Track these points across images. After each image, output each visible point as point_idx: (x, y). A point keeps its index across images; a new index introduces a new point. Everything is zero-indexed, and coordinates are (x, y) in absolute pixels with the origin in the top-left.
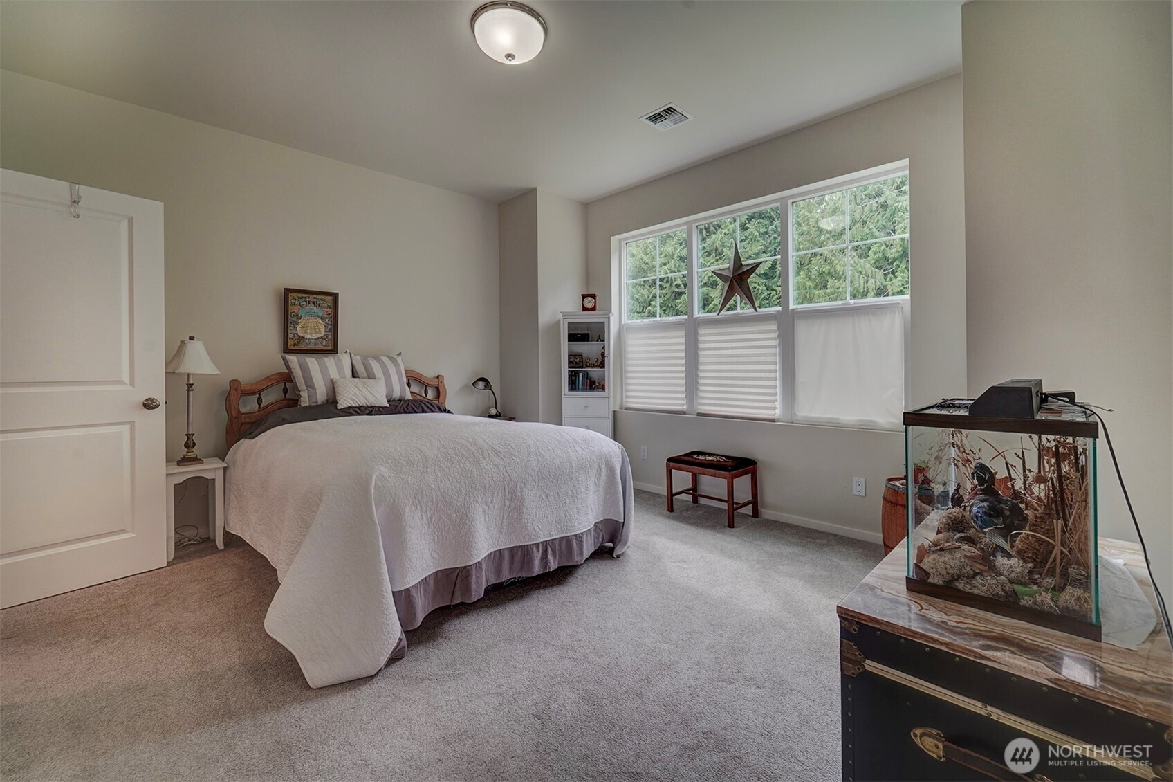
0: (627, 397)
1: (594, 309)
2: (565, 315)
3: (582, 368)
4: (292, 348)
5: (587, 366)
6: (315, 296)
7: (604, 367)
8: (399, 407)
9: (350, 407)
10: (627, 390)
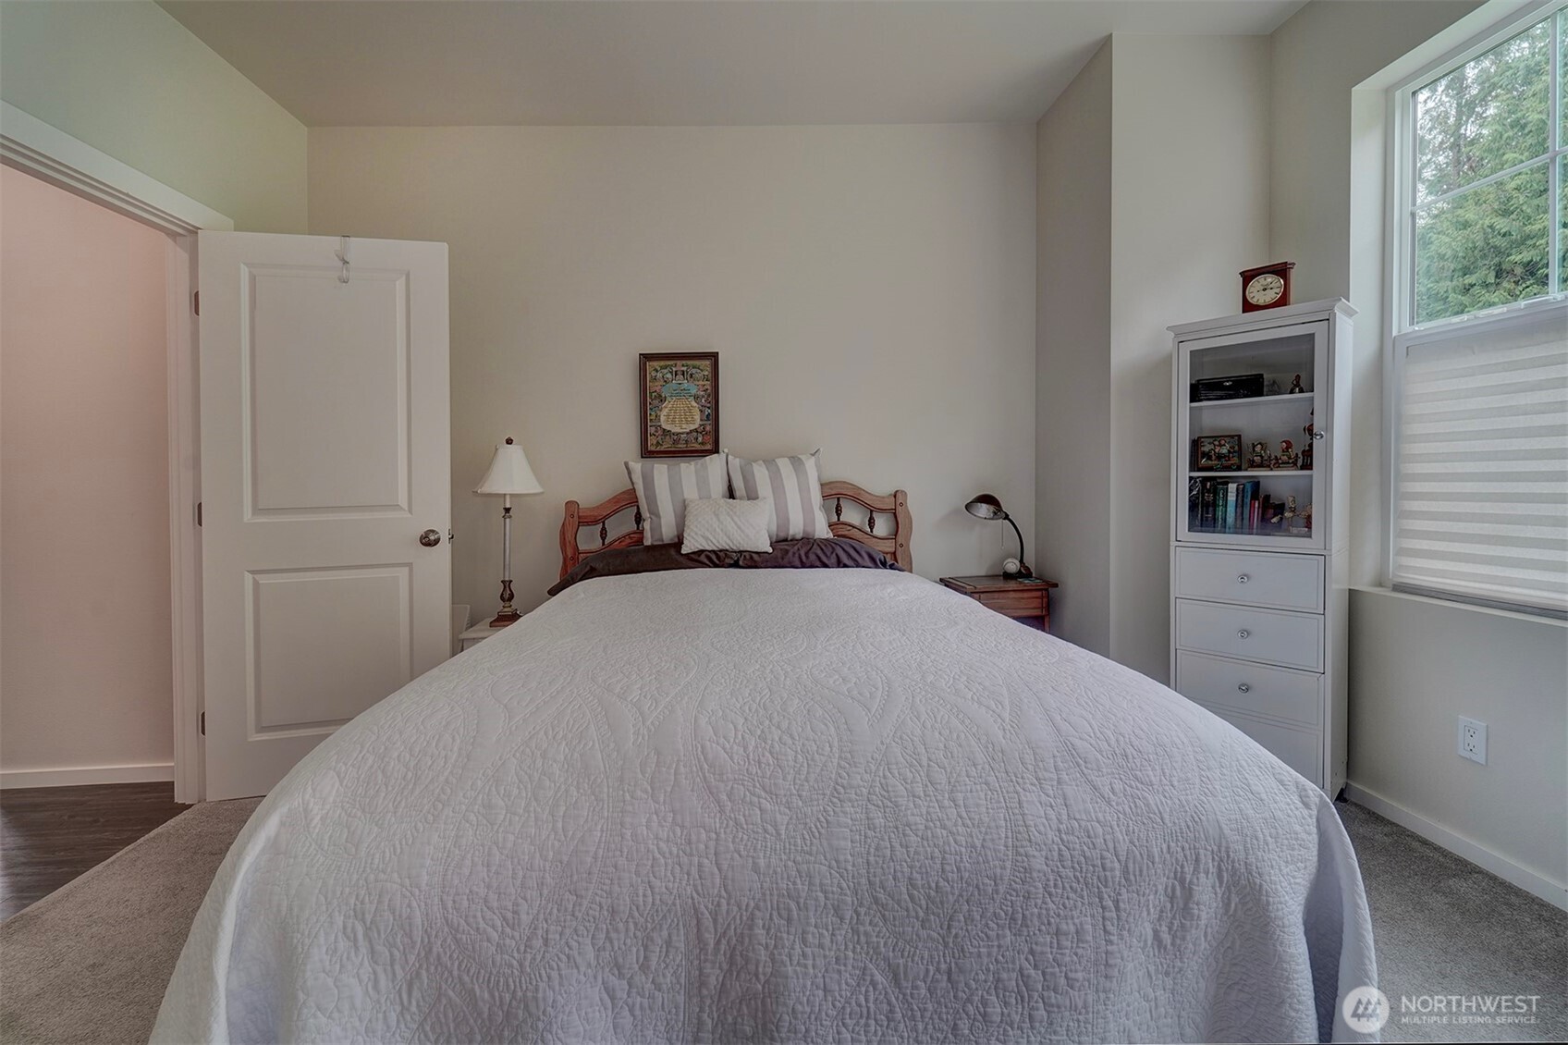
0: (1402, 552)
1: (1283, 301)
2: (1181, 335)
3: (1239, 469)
4: (653, 449)
5: (1253, 465)
6: (684, 362)
7: (1308, 466)
8: (790, 554)
9: (702, 552)
10: (1403, 533)
